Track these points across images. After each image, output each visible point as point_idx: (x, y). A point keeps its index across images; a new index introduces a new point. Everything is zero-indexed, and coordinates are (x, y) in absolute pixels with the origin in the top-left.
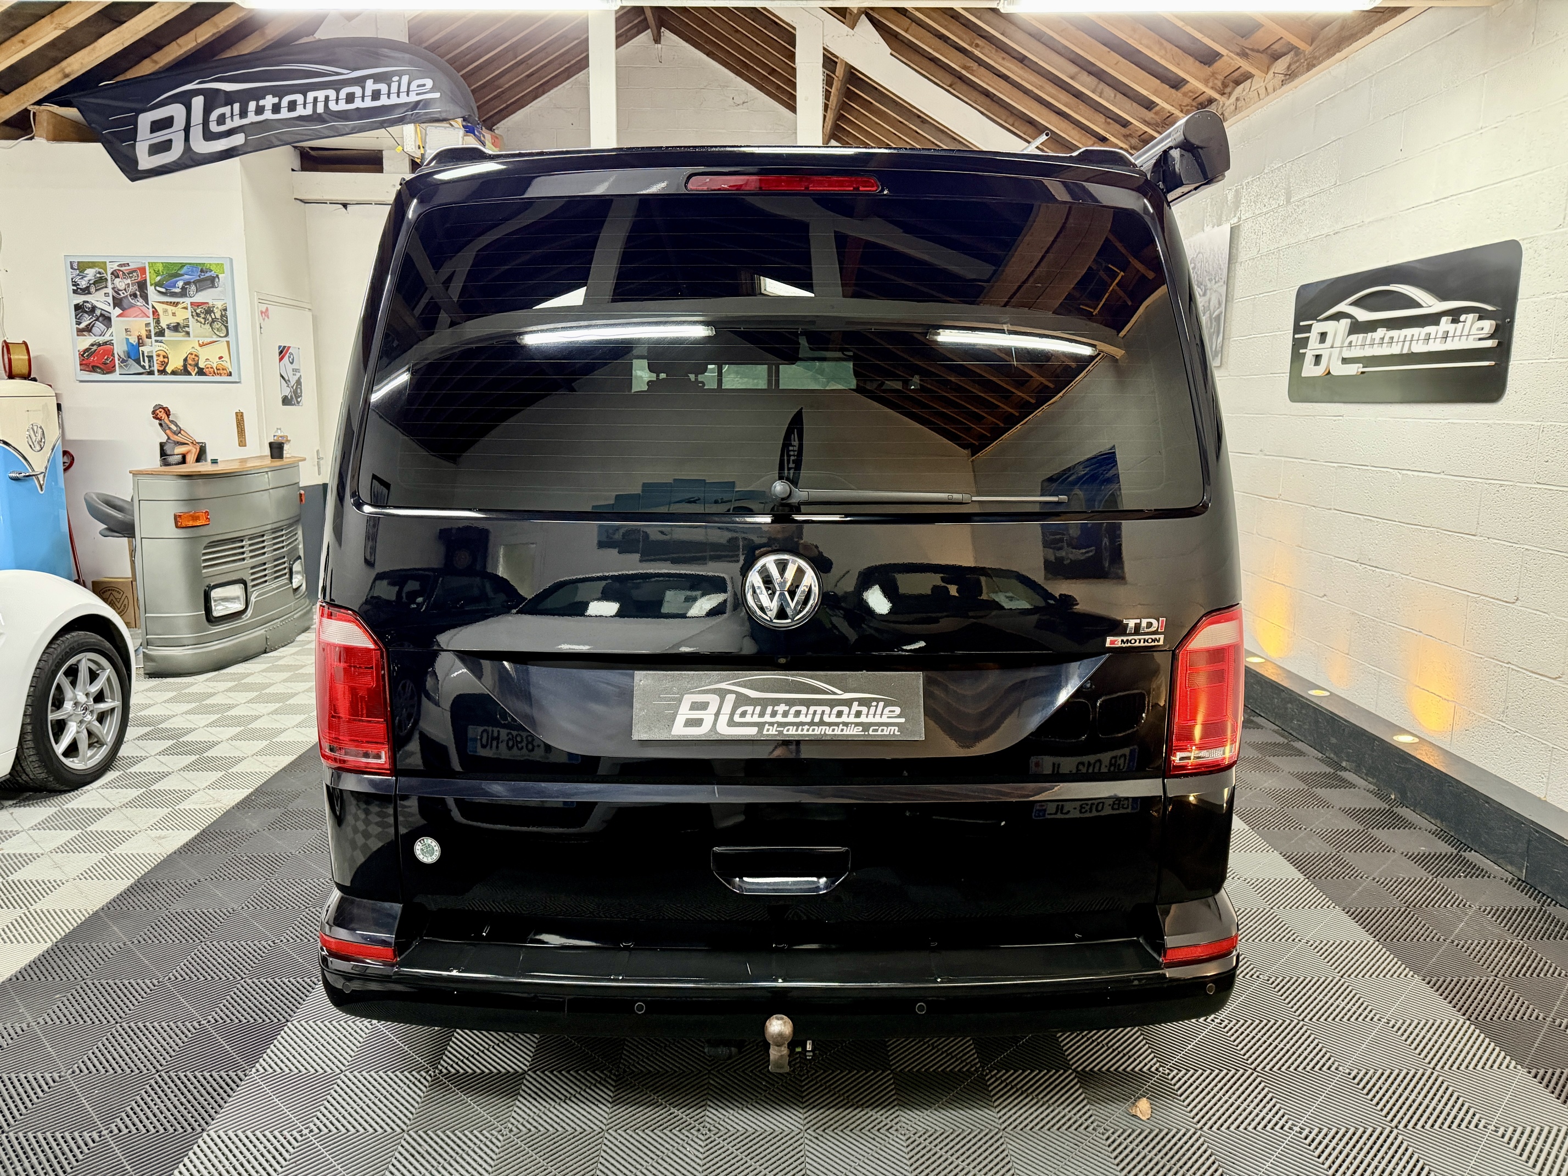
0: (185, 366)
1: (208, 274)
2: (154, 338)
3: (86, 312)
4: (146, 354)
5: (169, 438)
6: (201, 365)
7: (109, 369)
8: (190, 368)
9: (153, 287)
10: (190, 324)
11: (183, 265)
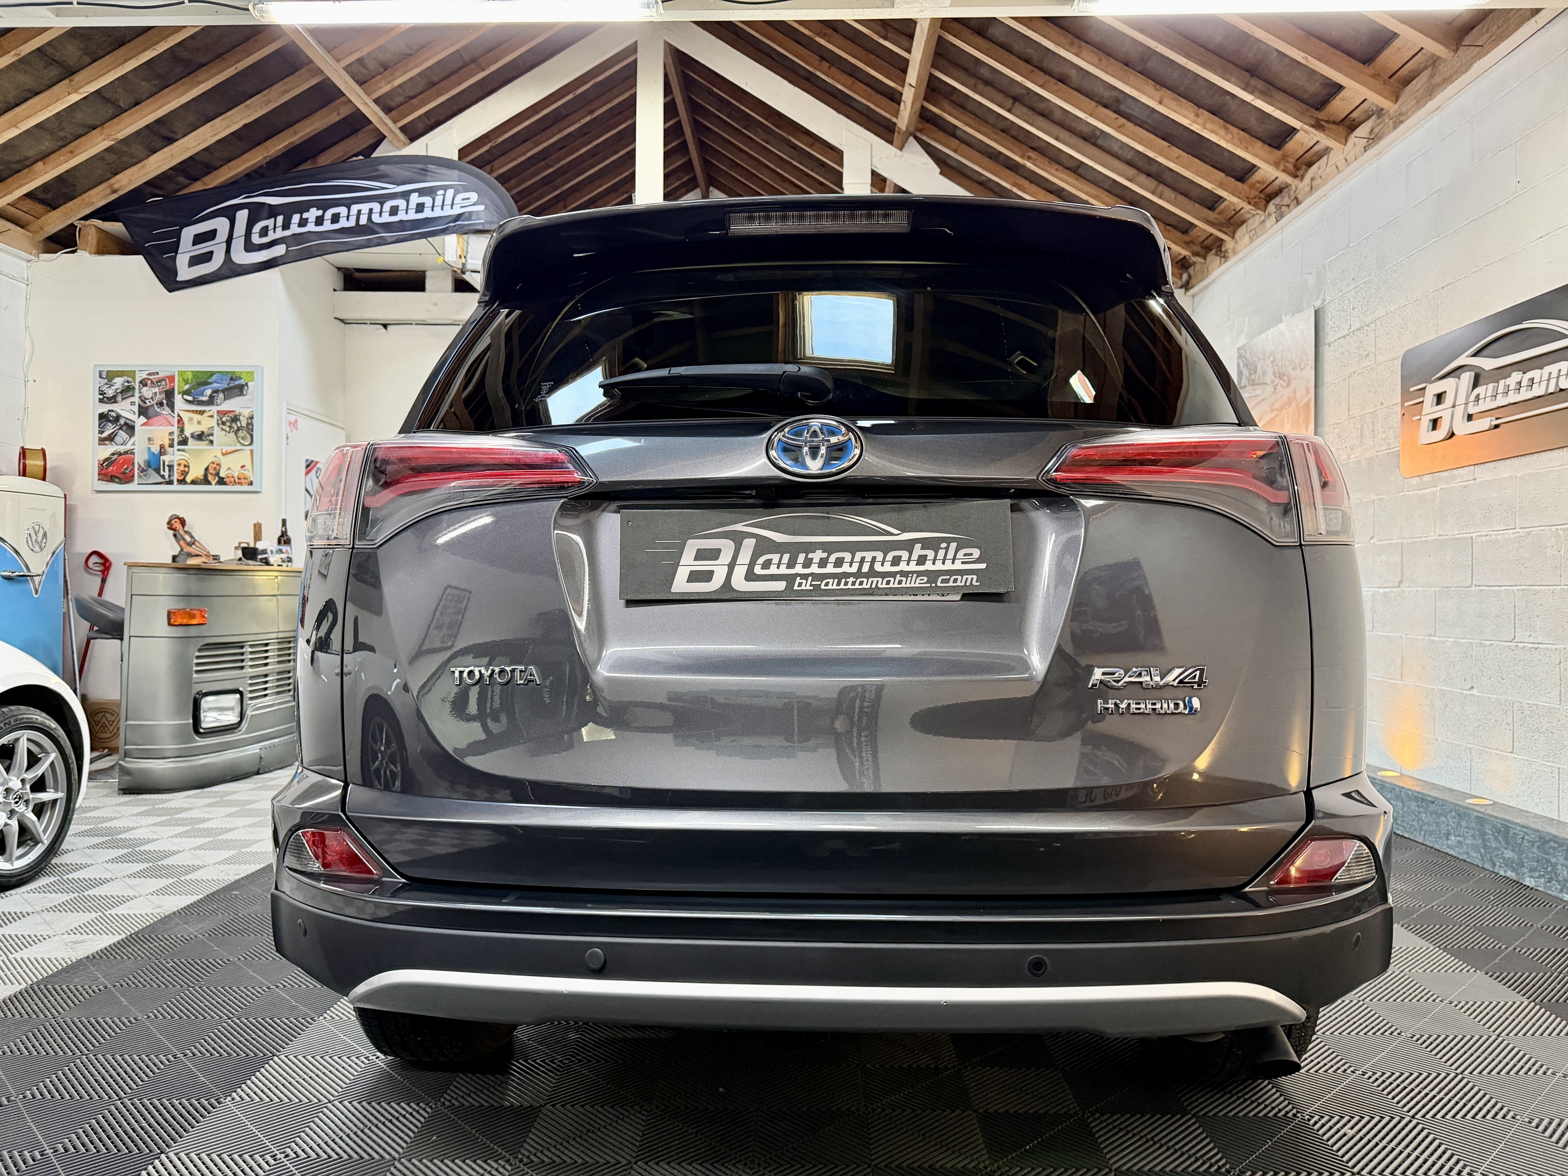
0: (206, 476)
1: (237, 382)
2: (176, 447)
3: (110, 421)
4: (167, 463)
5: (182, 550)
6: (222, 474)
7: (128, 479)
8: (210, 477)
9: (181, 395)
10: (215, 433)
11: (212, 374)
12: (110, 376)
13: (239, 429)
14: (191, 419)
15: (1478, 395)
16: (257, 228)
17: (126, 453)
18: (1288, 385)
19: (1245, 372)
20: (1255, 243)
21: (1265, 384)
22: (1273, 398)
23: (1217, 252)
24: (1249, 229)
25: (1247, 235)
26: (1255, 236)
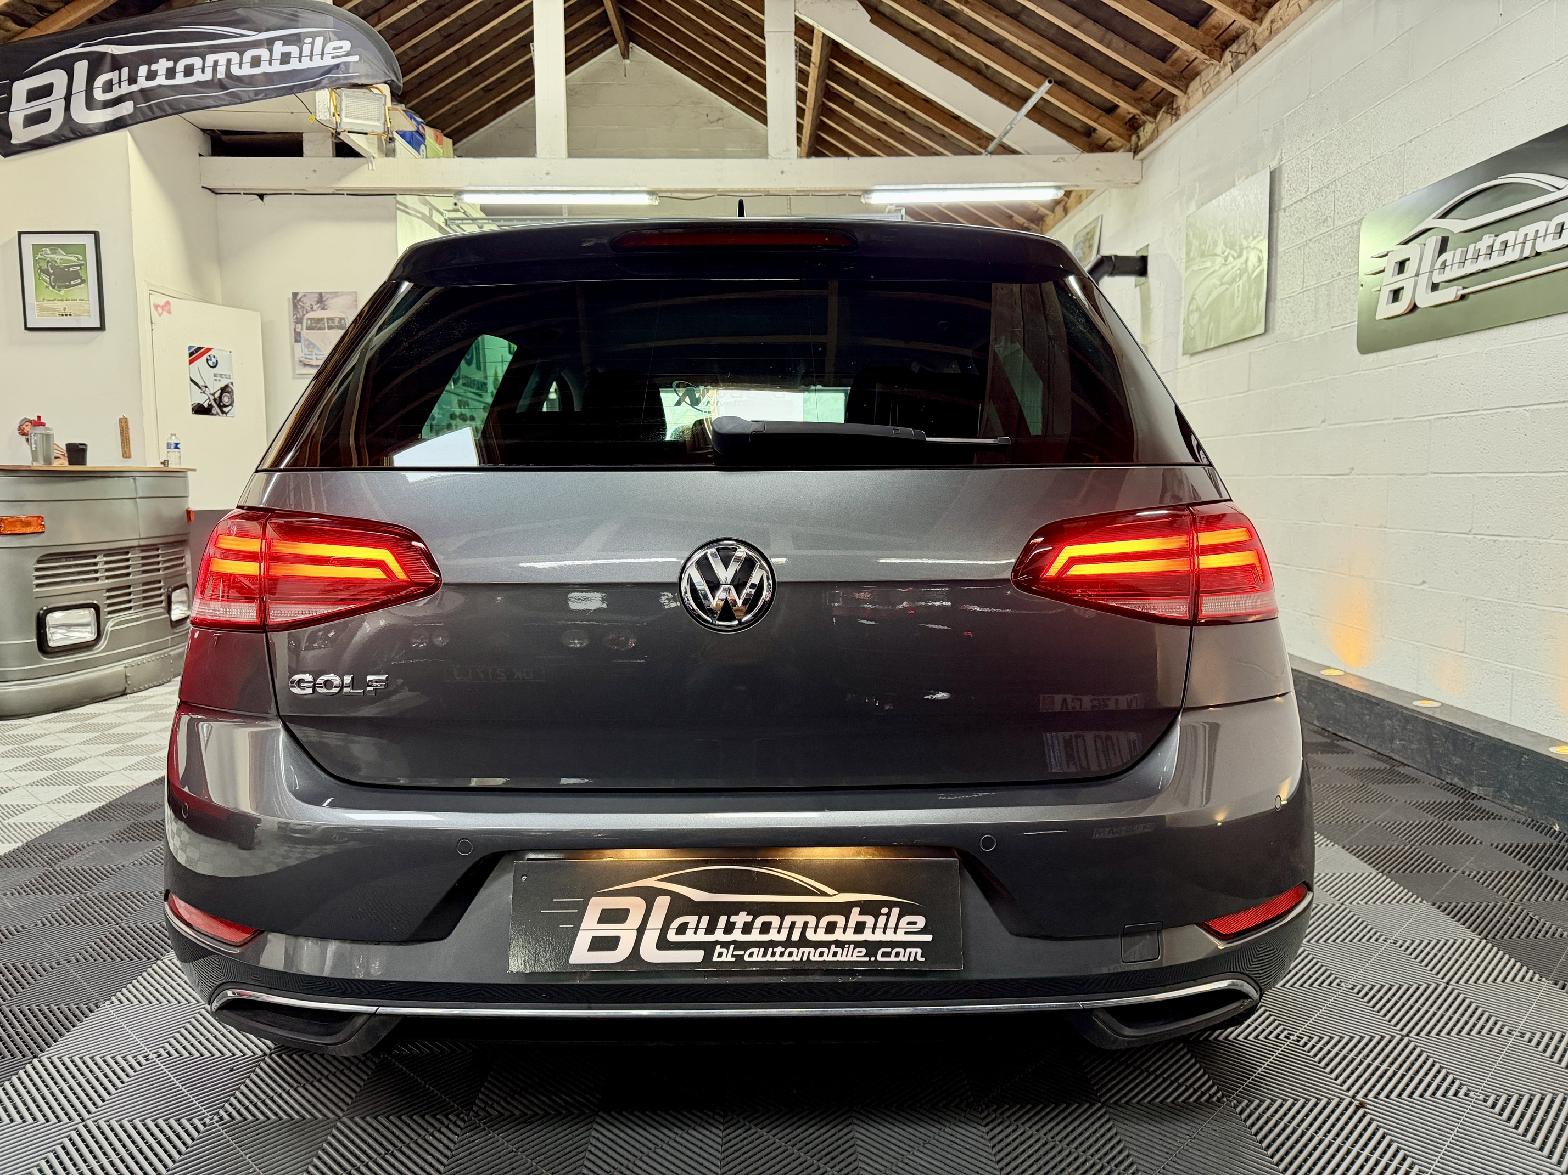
15: (1445, 262)
16: (100, 81)
18: (1240, 256)
19: (1195, 243)
20: (1209, 98)
21: (1216, 255)
22: (1223, 270)
23: (1168, 109)
24: (1203, 82)
25: (1201, 89)
26: (1209, 90)
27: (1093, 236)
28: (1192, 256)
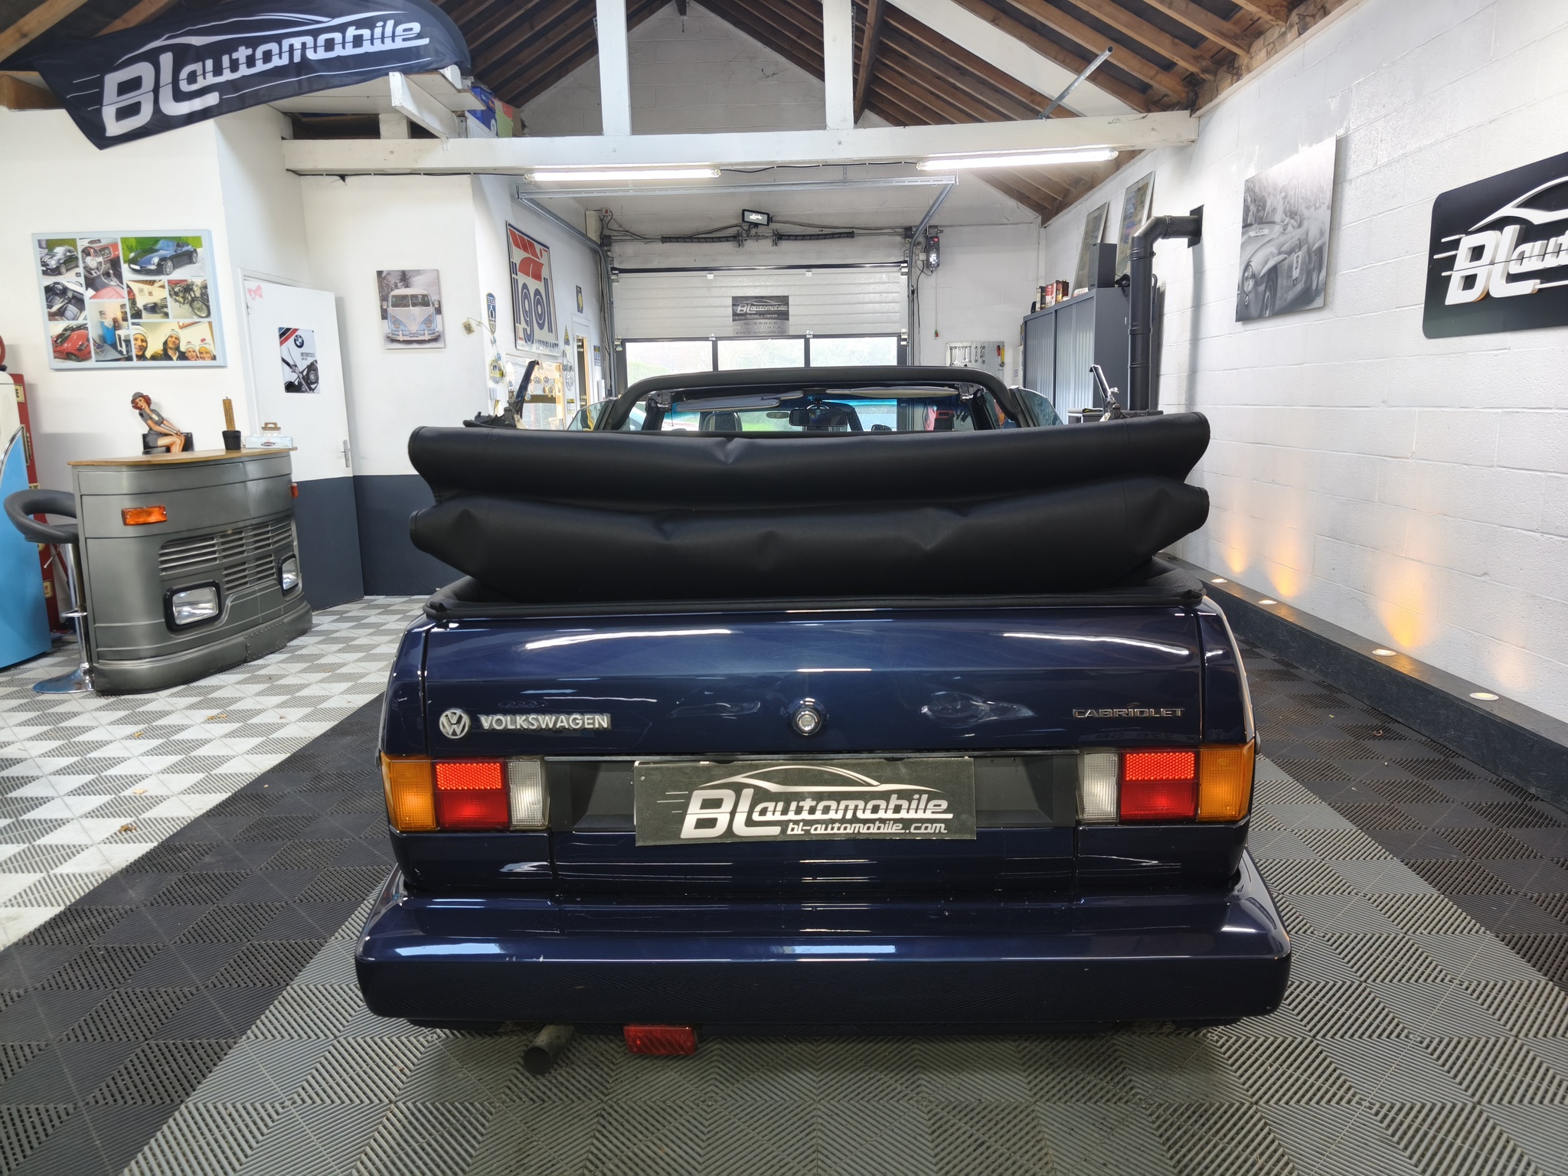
0: (165, 350)
1: (185, 249)
3: (57, 294)
4: (123, 338)
5: (151, 429)
6: (183, 349)
7: (85, 355)
8: (170, 353)
9: (126, 265)
10: (169, 304)
11: (157, 240)
12: (50, 245)
13: (193, 300)
14: (141, 290)
15: (1523, 252)
16: (184, 73)
17: (79, 328)
18: (1300, 226)
19: (1253, 208)
20: (1273, 59)
21: (1273, 223)
22: (1282, 239)
23: (1228, 68)
24: (1267, 43)
25: (1264, 50)
26: (1273, 51)
27: (1144, 194)
28: (1249, 222)
